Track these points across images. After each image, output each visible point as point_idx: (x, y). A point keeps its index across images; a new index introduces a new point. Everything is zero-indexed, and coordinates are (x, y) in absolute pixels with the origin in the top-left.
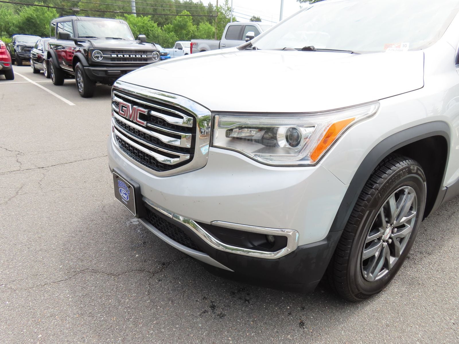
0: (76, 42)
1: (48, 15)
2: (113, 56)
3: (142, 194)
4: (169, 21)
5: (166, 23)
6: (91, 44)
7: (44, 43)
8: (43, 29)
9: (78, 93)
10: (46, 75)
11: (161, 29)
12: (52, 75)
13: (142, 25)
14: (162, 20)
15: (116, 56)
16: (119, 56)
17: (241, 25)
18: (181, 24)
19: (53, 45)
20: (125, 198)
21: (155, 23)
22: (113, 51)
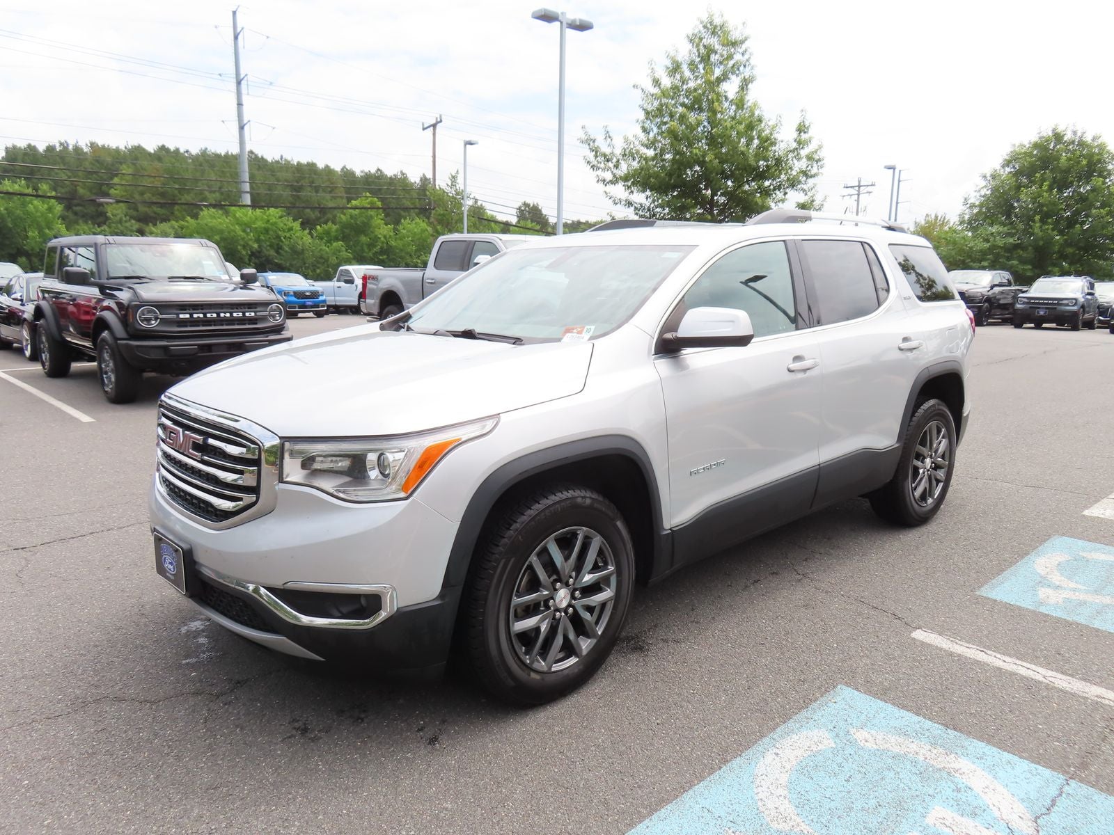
0: (102, 289)
1: (34, 208)
2: (181, 316)
3: (196, 559)
4: (329, 216)
5: (322, 220)
6: (135, 293)
7: (28, 284)
8: (21, 240)
9: (101, 394)
10: (28, 353)
11: (310, 234)
12: (43, 355)
13: (263, 225)
14: (312, 215)
15: (188, 316)
16: (195, 316)
17: (465, 241)
18: (356, 224)
19: (49, 292)
20: (170, 570)
21: (294, 220)
22: (183, 307)
